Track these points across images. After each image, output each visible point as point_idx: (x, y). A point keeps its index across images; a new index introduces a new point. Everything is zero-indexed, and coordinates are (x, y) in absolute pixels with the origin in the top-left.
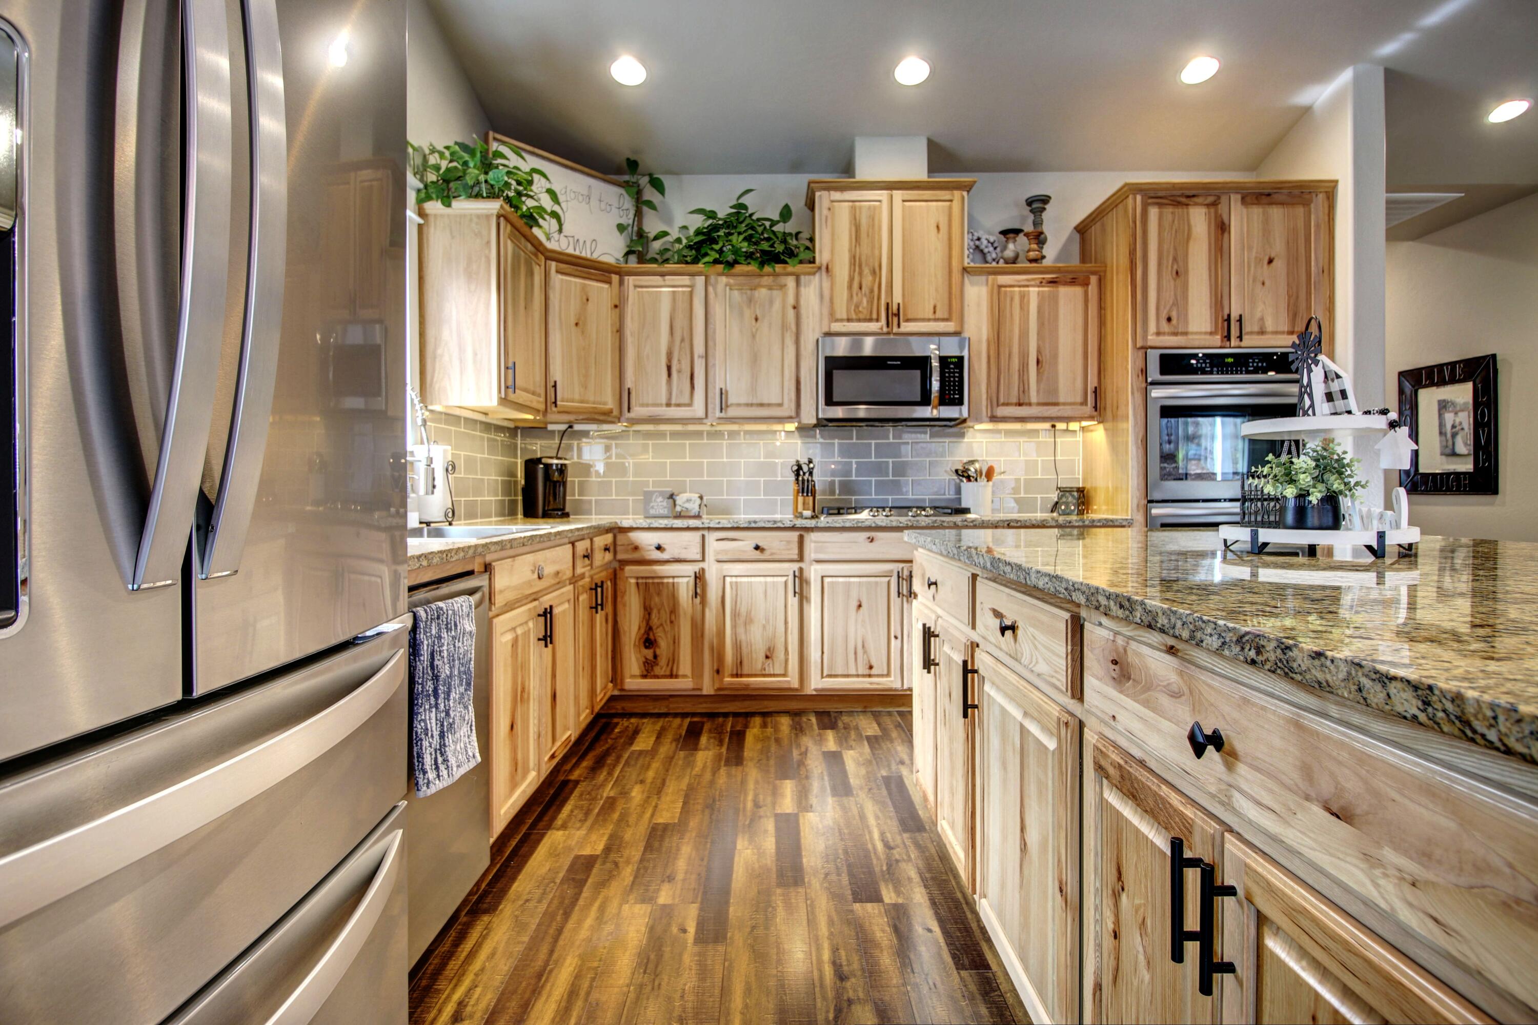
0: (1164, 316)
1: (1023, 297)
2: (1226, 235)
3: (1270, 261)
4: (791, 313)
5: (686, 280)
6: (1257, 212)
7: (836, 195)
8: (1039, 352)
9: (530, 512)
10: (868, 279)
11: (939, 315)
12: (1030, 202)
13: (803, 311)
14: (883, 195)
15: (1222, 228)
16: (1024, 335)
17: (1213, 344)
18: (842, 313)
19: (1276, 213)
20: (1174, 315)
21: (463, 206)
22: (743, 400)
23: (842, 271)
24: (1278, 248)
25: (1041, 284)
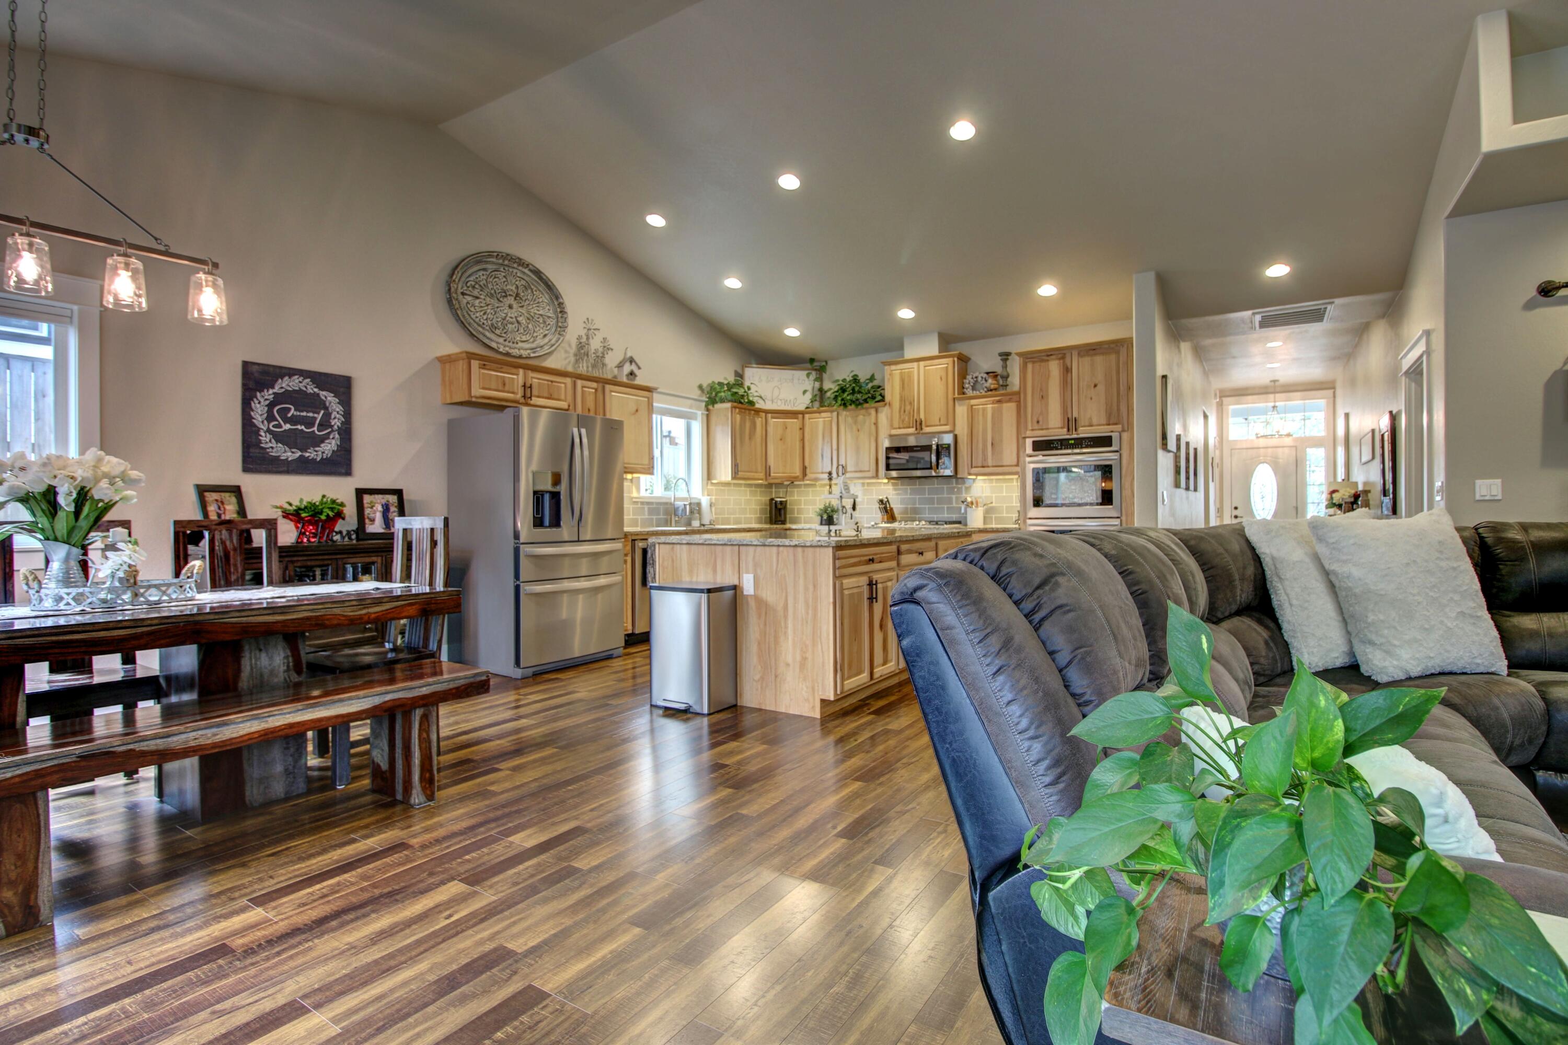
0: (1035, 420)
1: (984, 410)
2: (1069, 375)
3: (1095, 386)
4: (873, 427)
5: (828, 414)
6: (1086, 360)
7: (893, 367)
8: (993, 439)
9: (771, 522)
10: (908, 408)
11: (942, 422)
12: (1001, 355)
13: (880, 425)
14: (915, 365)
15: (1067, 370)
16: (985, 430)
17: (1063, 434)
18: (896, 425)
19: (1099, 359)
20: (1041, 419)
21: (718, 406)
22: (853, 469)
23: (896, 404)
24: (1100, 377)
25: (993, 403)
